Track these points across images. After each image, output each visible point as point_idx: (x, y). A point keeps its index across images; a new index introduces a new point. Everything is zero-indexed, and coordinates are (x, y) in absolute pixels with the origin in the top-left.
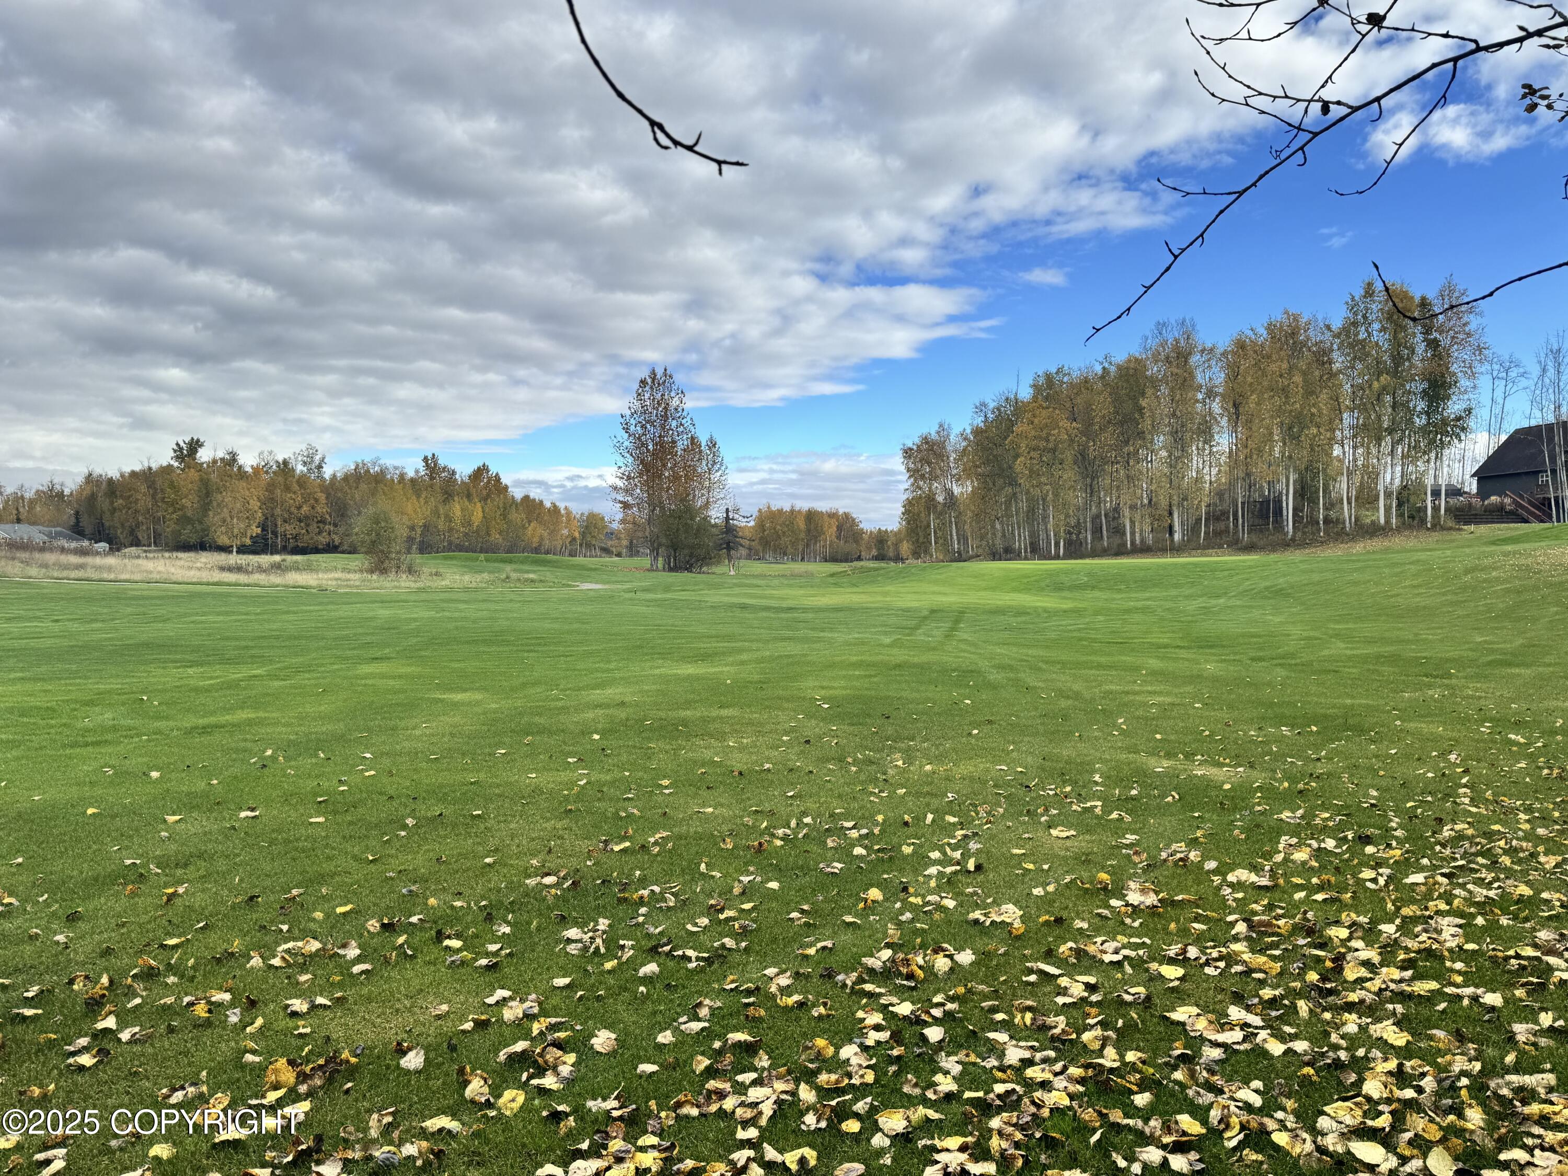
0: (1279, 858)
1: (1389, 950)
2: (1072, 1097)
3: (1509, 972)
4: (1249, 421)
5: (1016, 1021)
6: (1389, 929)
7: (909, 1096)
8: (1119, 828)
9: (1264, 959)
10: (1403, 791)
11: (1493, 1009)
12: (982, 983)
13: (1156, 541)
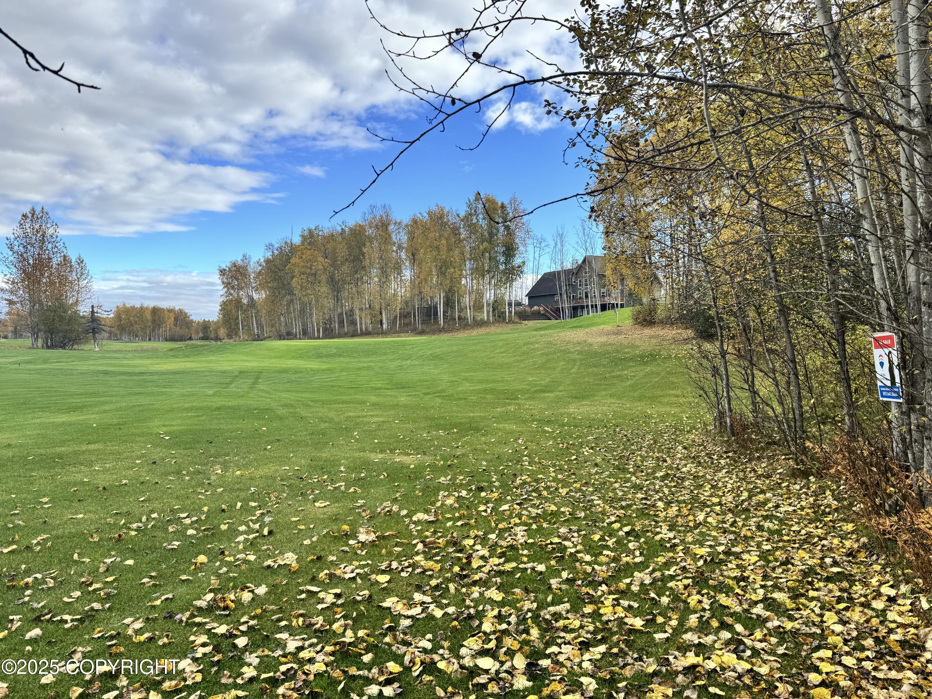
0: (439, 504)
1: (493, 548)
2: (327, 665)
3: (548, 552)
4: (420, 264)
5: (293, 624)
6: (493, 536)
7: (225, 685)
8: (354, 497)
9: (432, 563)
10: (498, 461)
11: (541, 573)
12: (272, 604)
13: (374, 329)
